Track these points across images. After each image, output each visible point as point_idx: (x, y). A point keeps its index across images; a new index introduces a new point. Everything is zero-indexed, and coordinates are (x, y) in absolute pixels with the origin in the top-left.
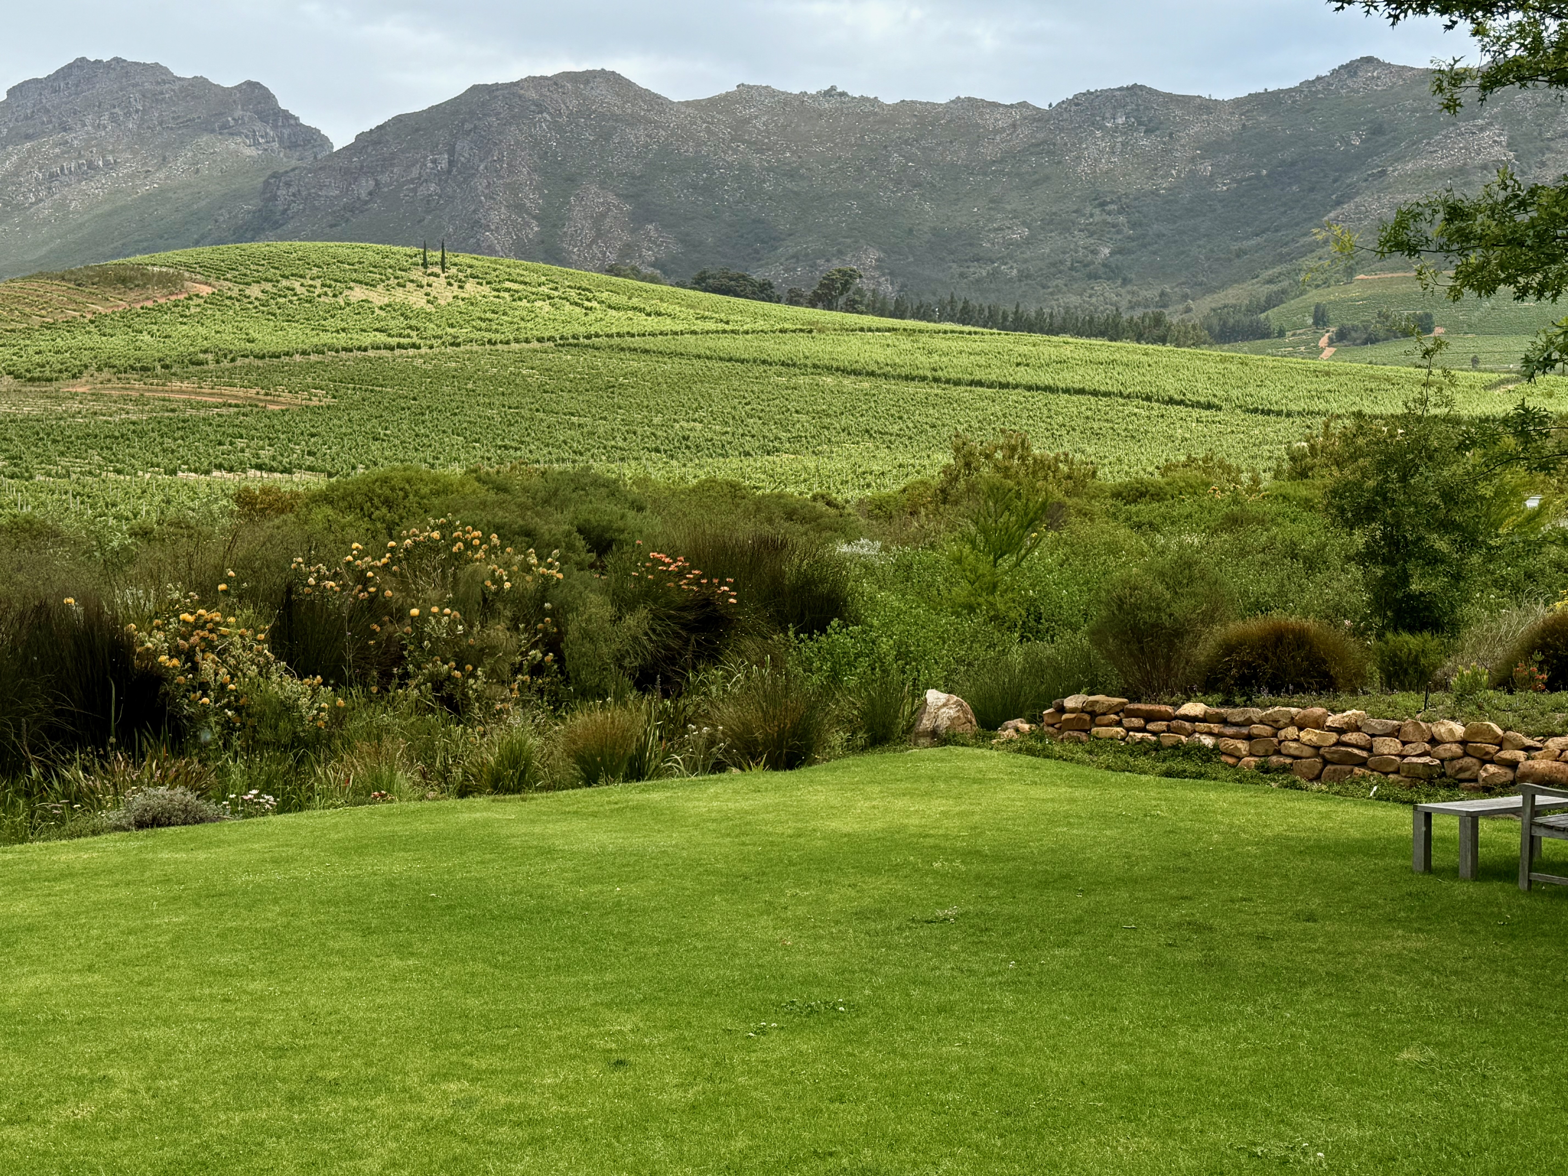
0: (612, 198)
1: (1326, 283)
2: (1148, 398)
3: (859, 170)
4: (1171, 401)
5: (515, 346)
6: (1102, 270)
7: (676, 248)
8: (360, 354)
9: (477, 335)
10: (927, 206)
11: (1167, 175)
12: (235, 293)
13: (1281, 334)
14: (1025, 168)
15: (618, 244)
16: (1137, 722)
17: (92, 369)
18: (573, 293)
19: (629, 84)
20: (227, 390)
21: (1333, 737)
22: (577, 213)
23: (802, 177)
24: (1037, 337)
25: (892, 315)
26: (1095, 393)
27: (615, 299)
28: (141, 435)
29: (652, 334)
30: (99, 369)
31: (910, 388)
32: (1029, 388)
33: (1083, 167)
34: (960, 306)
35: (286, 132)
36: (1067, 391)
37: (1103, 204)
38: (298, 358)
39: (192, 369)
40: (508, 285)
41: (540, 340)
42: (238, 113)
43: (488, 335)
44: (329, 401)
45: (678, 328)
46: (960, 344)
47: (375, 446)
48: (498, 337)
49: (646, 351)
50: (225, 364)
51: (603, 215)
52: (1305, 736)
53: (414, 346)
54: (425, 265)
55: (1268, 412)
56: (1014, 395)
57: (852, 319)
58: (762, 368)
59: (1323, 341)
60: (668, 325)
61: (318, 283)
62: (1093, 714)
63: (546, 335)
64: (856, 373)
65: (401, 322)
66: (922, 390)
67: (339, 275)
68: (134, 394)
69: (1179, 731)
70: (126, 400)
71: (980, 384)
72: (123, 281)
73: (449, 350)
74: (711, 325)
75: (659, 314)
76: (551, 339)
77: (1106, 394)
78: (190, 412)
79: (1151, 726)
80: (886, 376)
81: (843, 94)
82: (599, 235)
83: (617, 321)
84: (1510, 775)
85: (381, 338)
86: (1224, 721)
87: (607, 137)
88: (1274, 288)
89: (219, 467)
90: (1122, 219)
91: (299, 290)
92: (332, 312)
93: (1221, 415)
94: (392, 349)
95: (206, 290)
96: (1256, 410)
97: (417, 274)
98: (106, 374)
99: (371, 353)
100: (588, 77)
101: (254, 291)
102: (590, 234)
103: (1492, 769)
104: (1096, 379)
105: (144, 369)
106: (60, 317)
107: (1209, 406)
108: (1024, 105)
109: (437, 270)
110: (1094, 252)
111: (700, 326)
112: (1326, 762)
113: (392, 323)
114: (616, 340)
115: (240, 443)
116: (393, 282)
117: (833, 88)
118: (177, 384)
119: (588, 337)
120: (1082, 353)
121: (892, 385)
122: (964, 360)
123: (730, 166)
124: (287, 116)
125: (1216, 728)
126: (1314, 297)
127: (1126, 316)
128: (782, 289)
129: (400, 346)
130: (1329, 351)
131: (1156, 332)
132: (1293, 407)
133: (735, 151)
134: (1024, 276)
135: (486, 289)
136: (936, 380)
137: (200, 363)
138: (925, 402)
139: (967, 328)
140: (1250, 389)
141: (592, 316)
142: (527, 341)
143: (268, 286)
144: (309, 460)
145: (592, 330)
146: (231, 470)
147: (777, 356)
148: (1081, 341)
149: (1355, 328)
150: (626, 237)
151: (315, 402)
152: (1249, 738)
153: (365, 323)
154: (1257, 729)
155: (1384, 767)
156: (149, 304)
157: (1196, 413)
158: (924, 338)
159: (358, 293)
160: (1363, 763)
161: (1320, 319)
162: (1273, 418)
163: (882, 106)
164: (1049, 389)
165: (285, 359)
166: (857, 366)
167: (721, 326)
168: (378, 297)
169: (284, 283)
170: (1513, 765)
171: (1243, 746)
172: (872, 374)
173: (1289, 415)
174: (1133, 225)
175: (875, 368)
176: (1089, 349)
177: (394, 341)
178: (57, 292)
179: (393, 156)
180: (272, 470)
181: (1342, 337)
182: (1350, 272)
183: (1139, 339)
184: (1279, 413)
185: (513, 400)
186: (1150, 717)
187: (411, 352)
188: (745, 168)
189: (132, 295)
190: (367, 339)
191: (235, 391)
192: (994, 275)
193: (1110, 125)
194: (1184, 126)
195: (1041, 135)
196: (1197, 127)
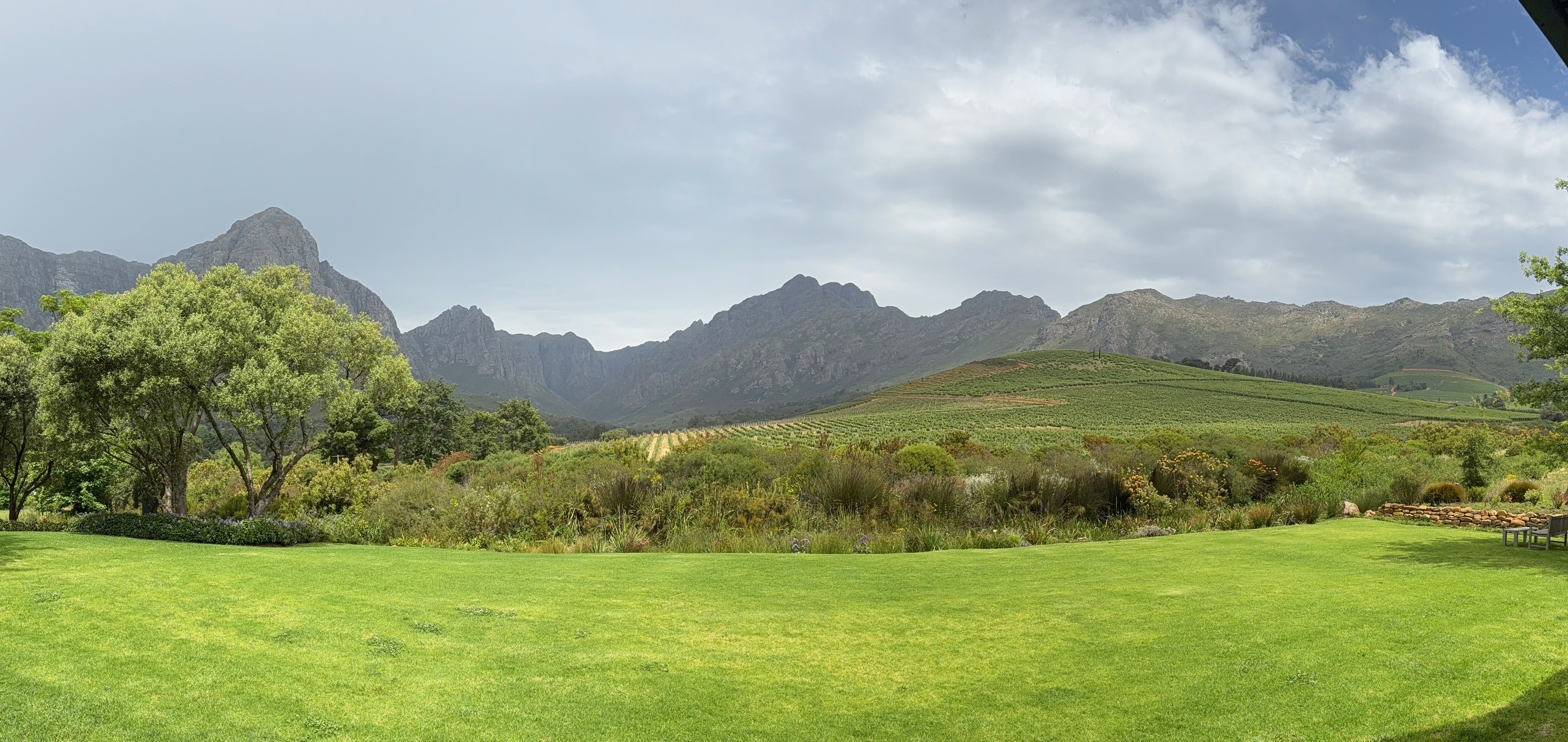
0: (1152, 332)
1: (1393, 371)
2: (1341, 407)
3: (1237, 324)
4: (1348, 408)
5: (1124, 384)
6: (1320, 362)
7: (1174, 350)
8: (1074, 387)
9: (1111, 380)
10: (1260, 338)
11: (1342, 331)
12: (1034, 367)
13: (1379, 386)
14: (1294, 326)
15: (1154, 348)
16: (1407, 511)
17: (993, 393)
18: (1142, 365)
19: (1159, 294)
20: (1034, 399)
21: (1463, 515)
22: (1140, 337)
23: (1218, 327)
24: (1301, 385)
25: (1250, 375)
26: (1323, 405)
27: (1156, 368)
28: (1012, 414)
29: (1170, 380)
30: (995, 392)
31: (1261, 401)
32: (1301, 402)
33: (1314, 327)
34: (1273, 373)
35: (1046, 312)
36: (1313, 403)
37: (1320, 340)
38: (1055, 388)
39: (1024, 392)
40: (1121, 363)
41: (1132, 382)
42: (1032, 306)
43: (1115, 380)
44: (1066, 403)
45: (1179, 378)
46: (1274, 386)
47: (1085, 418)
48: (1119, 381)
49: (1168, 386)
50: (1033, 390)
51: (1149, 338)
52: (1455, 514)
53: (1092, 384)
54: (1094, 356)
55: (1380, 413)
56: (1296, 404)
57: (1237, 376)
58: (1209, 392)
59: (1392, 390)
60: (1175, 377)
61: (1060, 363)
62: (1394, 509)
63: (1134, 380)
64: (1242, 395)
65: (1087, 376)
66: (1265, 402)
67: (1067, 360)
68: (1007, 401)
69: (1420, 513)
70: (1005, 403)
71: (1284, 400)
72: (1000, 363)
73: (1103, 385)
74: (1189, 377)
75: (1171, 373)
76: (1136, 381)
77: (1327, 405)
78: (1024, 407)
79: (1411, 512)
80: (1251, 396)
81: (1232, 298)
82: (1147, 345)
83: (1158, 375)
84: (1509, 524)
85: (1081, 381)
86: (1432, 511)
87: (1151, 312)
88: (1378, 371)
89: (1039, 425)
90: (1326, 345)
91: (1054, 365)
92: (1064, 373)
93: (1365, 414)
94: (1084, 385)
95: (1025, 366)
96: (1376, 413)
97: (1091, 360)
98: (997, 394)
99: (1078, 386)
100: (1145, 291)
101: (1040, 366)
102: (1144, 345)
103: (1504, 522)
104: (1322, 400)
105: (1008, 392)
106: (981, 376)
107: (1361, 410)
108: (1294, 305)
109: (1098, 358)
110: (1317, 356)
111: (1186, 377)
112: (1461, 521)
113: (1084, 376)
114: (1157, 382)
115: (1043, 417)
116: (1084, 362)
117: (1229, 296)
118: (1019, 397)
119: (1148, 381)
120: (1317, 391)
121: (1253, 400)
122: (1278, 392)
123: (1193, 322)
124: (1047, 306)
125: (1430, 512)
126: (1390, 375)
127: (1329, 379)
128: (1212, 365)
129: (1087, 384)
130: (1394, 393)
131: (1339, 384)
132: (1387, 412)
133: (1195, 317)
134: (1293, 363)
135: (1114, 364)
136: (1269, 398)
137: (1025, 390)
138: (1266, 405)
139: (1277, 380)
140: (1373, 405)
141: (1149, 374)
142: (1128, 382)
143: (1044, 364)
144: (1065, 423)
145: (1150, 378)
146: (1042, 426)
147: (1213, 388)
148: (1316, 386)
149: (1402, 386)
150: (1157, 346)
151: (1062, 403)
152: (1440, 515)
153: (1075, 376)
154: (1442, 512)
155: (1477, 523)
156: (1008, 371)
157: (1357, 412)
158: (1263, 383)
159: (1073, 366)
160: (1471, 522)
161: (1391, 382)
162: (1381, 415)
163: (1245, 303)
164: (1307, 402)
165: (1051, 389)
166: (1242, 393)
167: (1193, 378)
168: (1079, 368)
169: (1049, 363)
170: (1509, 521)
171: (1438, 517)
172: (1247, 395)
173: (1387, 414)
174: (1331, 348)
175: (1247, 393)
176: (1319, 389)
177: (1085, 382)
178: (980, 368)
179: (1081, 319)
180: (1054, 426)
181: (1398, 388)
182: (1401, 367)
183: (1334, 386)
184: (1383, 414)
185: (1126, 402)
186: (1411, 510)
187: (1091, 386)
188: (1198, 323)
189: (1003, 368)
190: (1076, 382)
191: (1037, 399)
192: (1283, 362)
193: (1323, 313)
194: (1348, 315)
195: (1299, 316)
196: (1352, 316)
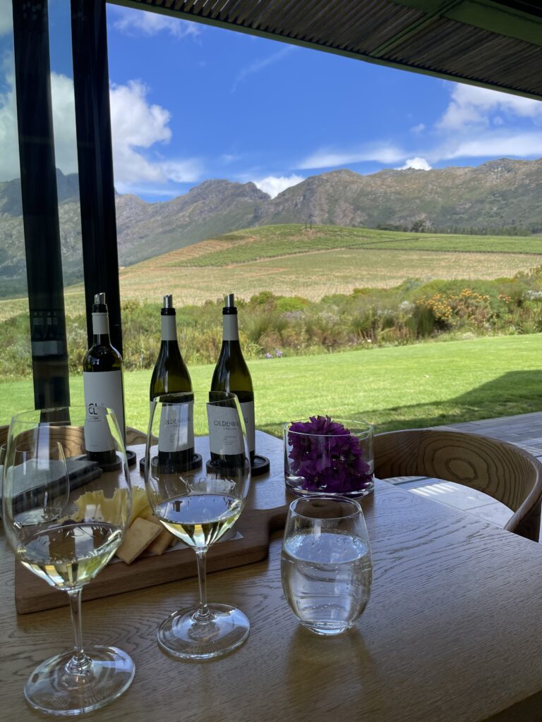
0: (348, 205)
3: (419, 190)
6: (494, 214)
7: (366, 218)
9: (323, 247)
11: (515, 184)
12: (259, 240)
14: (470, 186)
17: (231, 263)
18: (346, 233)
23: (402, 194)
25: (434, 232)
27: (358, 234)
35: (260, 194)
37: (494, 195)
38: (279, 257)
40: (328, 232)
41: (340, 247)
42: (247, 190)
43: (326, 247)
45: (377, 241)
48: (329, 247)
50: (262, 260)
51: (346, 209)
53: (308, 252)
54: (305, 228)
60: (374, 241)
61: (279, 236)
72: (232, 239)
73: (317, 252)
76: (343, 247)
81: (414, 169)
83: (360, 240)
87: (346, 188)
91: (275, 238)
92: (284, 244)
94: (302, 253)
95: (252, 240)
97: (304, 231)
98: (234, 264)
99: (297, 254)
101: (264, 239)
102: (342, 215)
105: (243, 262)
109: (309, 230)
110: (492, 209)
111: (382, 240)
113: (301, 246)
114: (361, 246)
116: (299, 234)
119: (353, 246)
123: (381, 193)
124: (259, 191)
127: (504, 228)
129: (305, 252)
131: (514, 232)
133: (383, 188)
134: (470, 218)
135: (323, 234)
137: (256, 260)
141: (353, 240)
142: (337, 248)
143: (267, 238)
145: (354, 243)
147: (406, 247)
150: (352, 216)
153: (293, 246)
156: (238, 244)
159: (290, 238)
163: (426, 171)
165: (276, 258)
167: (388, 240)
169: (271, 236)
174: (504, 200)
177: (303, 250)
179: (288, 199)
189: (234, 242)
190: (296, 251)
192: (461, 218)
193: (496, 170)
194: (520, 169)
195: (474, 176)
196: (524, 169)
